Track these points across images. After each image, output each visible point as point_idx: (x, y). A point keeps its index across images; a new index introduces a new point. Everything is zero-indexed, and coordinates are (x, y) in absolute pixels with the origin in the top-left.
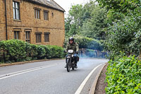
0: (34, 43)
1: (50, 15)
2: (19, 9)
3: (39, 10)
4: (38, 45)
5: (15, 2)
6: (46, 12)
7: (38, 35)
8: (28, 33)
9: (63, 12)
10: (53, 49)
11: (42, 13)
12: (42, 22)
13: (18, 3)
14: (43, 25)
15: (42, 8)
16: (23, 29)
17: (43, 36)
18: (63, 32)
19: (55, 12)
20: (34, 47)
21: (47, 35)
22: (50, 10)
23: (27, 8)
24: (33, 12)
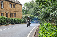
0: (9, 17)
1: (16, 6)
2: (3, 4)
3: (11, 4)
4: (11, 18)
6: (14, 5)
7: (11, 14)
8: (7, 13)
9: (21, 5)
10: (17, 20)
12: (13, 9)
13: (3, 1)
14: (13, 10)
15: (13, 4)
16: (5, 12)
17: (13, 15)
18: (21, 13)
19: (18, 5)
20: (9, 19)
21: (15, 14)
22: (16, 4)
23: (7, 3)
24: (9, 5)
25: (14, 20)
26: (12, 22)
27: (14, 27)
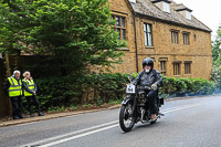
0: (170, 75)
1: (191, 37)
2: (151, 33)
3: (176, 32)
4: (176, 78)
5: (146, 24)
6: (186, 34)
7: (177, 64)
8: (163, 62)
9: (209, 32)
10: (196, 83)
11: (180, 35)
12: (182, 48)
13: (150, 25)
14: (182, 52)
15: (181, 30)
16: (157, 58)
17: (182, 66)
18: (209, 59)
19: (197, 33)
20: (171, 81)
21: (188, 64)
22: (191, 31)
23: (162, 31)
24: (169, 35)
25: (186, 82)
26: (179, 89)
27: (186, 107)
